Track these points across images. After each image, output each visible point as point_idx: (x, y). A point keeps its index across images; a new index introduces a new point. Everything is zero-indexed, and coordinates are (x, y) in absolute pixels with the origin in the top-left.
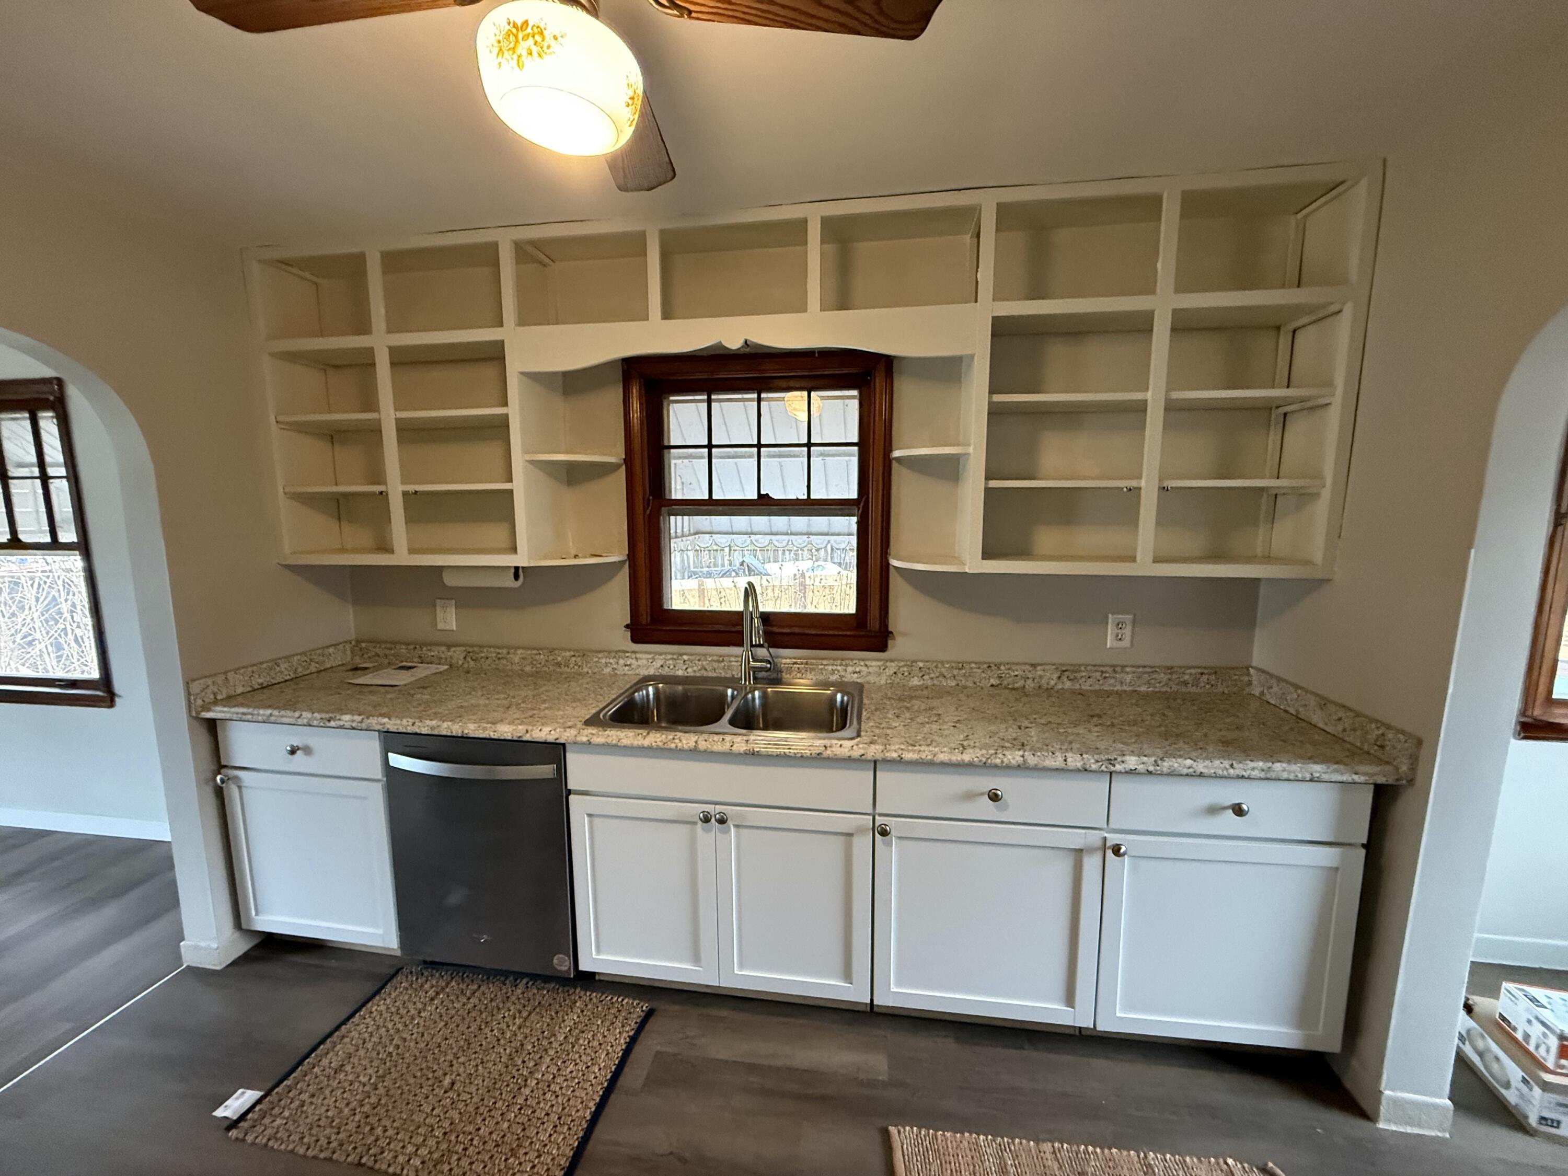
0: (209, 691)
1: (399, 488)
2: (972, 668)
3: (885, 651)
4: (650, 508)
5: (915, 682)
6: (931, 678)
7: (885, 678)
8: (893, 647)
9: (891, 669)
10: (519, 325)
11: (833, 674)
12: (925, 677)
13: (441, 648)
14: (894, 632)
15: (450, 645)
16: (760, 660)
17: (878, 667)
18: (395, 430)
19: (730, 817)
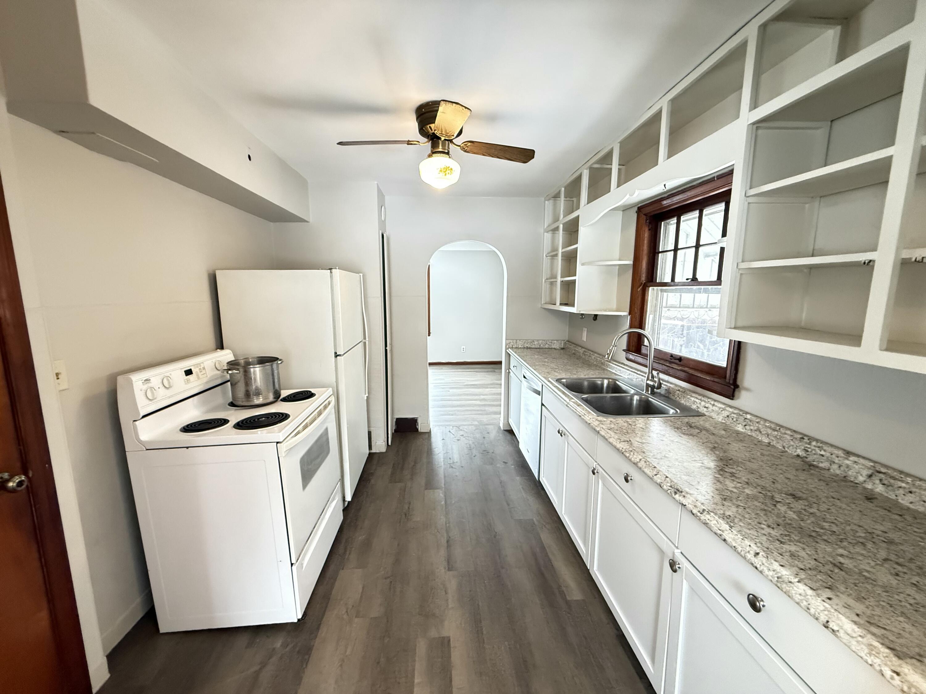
0: (510, 344)
1: (559, 279)
2: (785, 434)
3: (732, 399)
4: (641, 287)
5: (740, 428)
6: (751, 430)
7: (722, 418)
8: (738, 398)
9: (726, 412)
10: (585, 205)
11: (694, 403)
12: (746, 427)
13: (580, 348)
14: (740, 386)
15: (582, 347)
16: (653, 380)
17: (720, 408)
18: (562, 256)
19: (566, 436)
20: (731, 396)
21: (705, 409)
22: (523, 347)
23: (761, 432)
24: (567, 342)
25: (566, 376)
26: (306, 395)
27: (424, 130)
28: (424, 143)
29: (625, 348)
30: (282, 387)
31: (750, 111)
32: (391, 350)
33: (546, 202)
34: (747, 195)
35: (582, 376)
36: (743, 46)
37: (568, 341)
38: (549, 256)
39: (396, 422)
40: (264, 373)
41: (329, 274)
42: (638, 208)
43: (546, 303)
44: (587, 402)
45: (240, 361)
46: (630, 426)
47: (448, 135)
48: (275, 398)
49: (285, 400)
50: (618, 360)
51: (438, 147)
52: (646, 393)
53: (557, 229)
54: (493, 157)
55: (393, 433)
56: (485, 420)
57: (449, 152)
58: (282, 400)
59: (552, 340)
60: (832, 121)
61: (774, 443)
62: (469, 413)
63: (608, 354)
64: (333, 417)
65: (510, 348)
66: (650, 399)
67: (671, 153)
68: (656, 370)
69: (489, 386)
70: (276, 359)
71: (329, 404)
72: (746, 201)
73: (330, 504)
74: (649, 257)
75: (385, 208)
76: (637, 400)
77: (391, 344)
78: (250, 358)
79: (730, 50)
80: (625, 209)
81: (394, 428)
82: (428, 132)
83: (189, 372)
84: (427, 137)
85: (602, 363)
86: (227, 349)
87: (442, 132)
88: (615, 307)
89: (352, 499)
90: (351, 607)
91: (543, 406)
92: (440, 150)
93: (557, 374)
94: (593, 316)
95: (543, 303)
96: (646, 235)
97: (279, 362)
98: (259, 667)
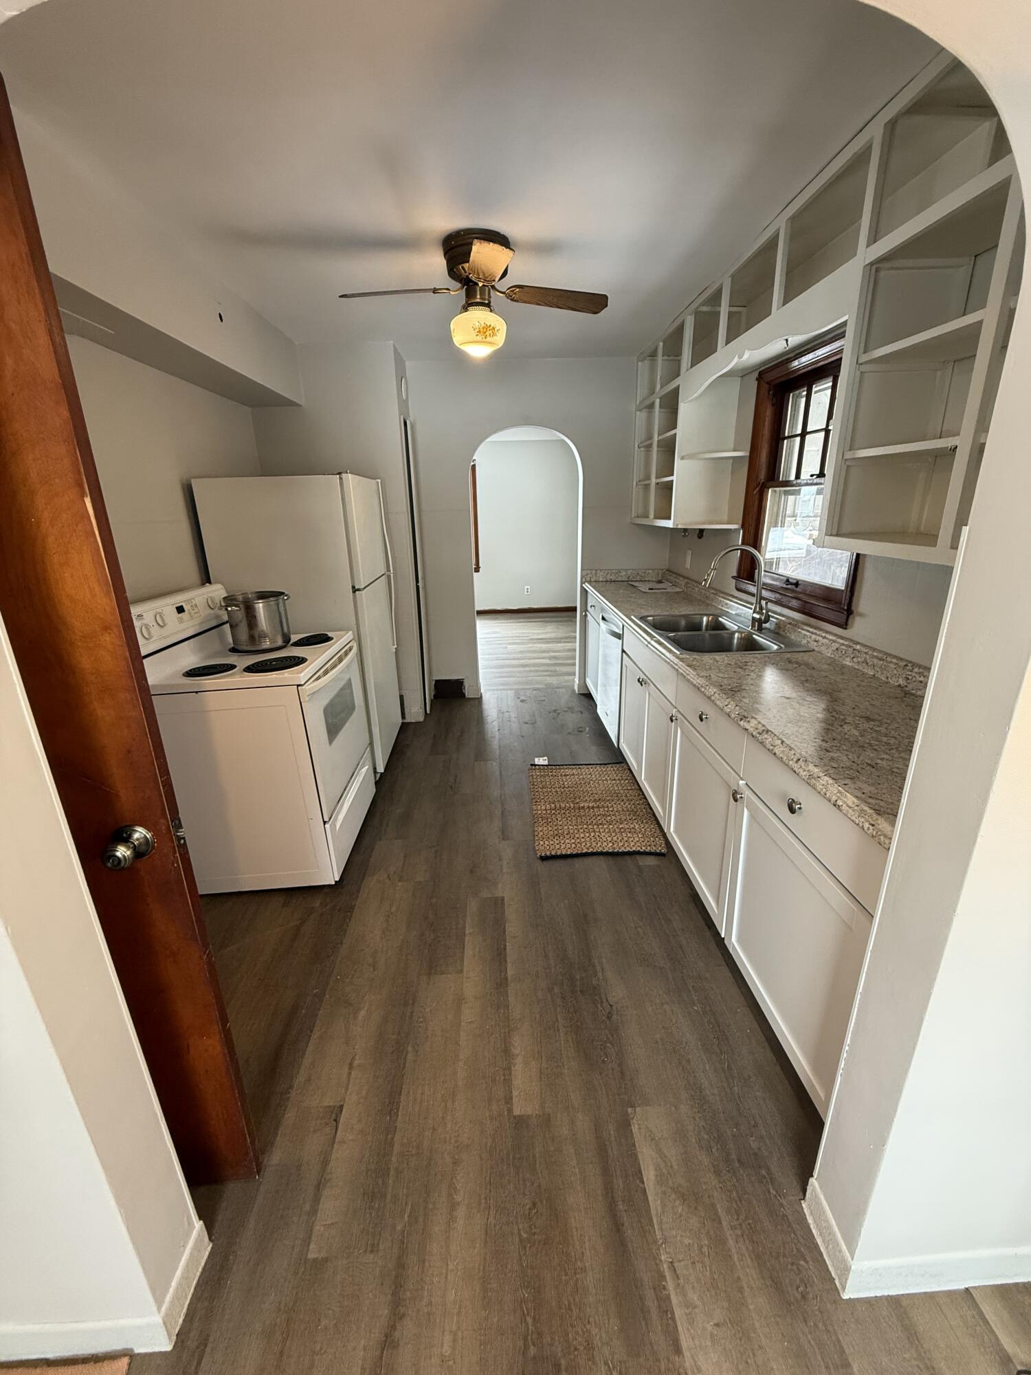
0: (589, 576)
1: (654, 480)
2: (891, 662)
3: (846, 629)
4: (758, 489)
5: (848, 662)
6: (859, 662)
7: (831, 652)
8: (852, 626)
9: (836, 644)
10: (687, 370)
11: (804, 638)
12: (854, 659)
13: (682, 579)
14: (855, 611)
15: (684, 577)
16: (760, 613)
17: (831, 640)
18: (658, 446)
19: (647, 685)
20: (844, 626)
21: (815, 644)
22: (605, 580)
23: (867, 663)
24: (667, 572)
25: (654, 612)
26: (323, 639)
27: (455, 272)
28: (456, 291)
29: (735, 574)
30: (291, 632)
31: (867, 246)
32: (425, 587)
33: (640, 363)
34: (860, 362)
35: (677, 613)
36: (867, 151)
37: (668, 570)
38: (643, 447)
39: (435, 685)
40: (267, 608)
41: (338, 480)
42: (760, 374)
43: (638, 517)
44: (675, 642)
45: (238, 597)
46: (716, 663)
47: (488, 279)
48: (284, 642)
49: (300, 643)
50: (725, 591)
51: (475, 298)
52: (752, 629)
53: (651, 406)
54: (551, 306)
55: (432, 700)
56: (554, 683)
57: (490, 302)
58: (293, 645)
59: (645, 570)
60: (976, 256)
61: (878, 675)
62: (536, 674)
63: (705, 580)
64: (356, 667)
65: (588, 582)
66: (754, 636)
67: (787, 299)
68: (765, 599)
69: (563, 640)
70: (283, 593)
71: (350, 649)
72: (859, 370)
73: (360, 770)
74: (771, 445)
75: (407, 384)
76: (738, 638)
77: (424, 578)
78: (249, 593)
79: (855, 154)
80: (742, 373)
81: (433, 693)
82: (461, 275)
83: (180, 610)
84: (460, 281)
85: (707, 597)
86: (216, 583)
87: (479, 275)
88: (725, 518)
89: (385, 770)
90: (392, 873)
91: (624, 654)
92: (478, 300)
93: (643, 611)
94: (698, 532)
95: (633, 516)
96: (768, 413)
97: (286, 598)
98: (299, 922)
